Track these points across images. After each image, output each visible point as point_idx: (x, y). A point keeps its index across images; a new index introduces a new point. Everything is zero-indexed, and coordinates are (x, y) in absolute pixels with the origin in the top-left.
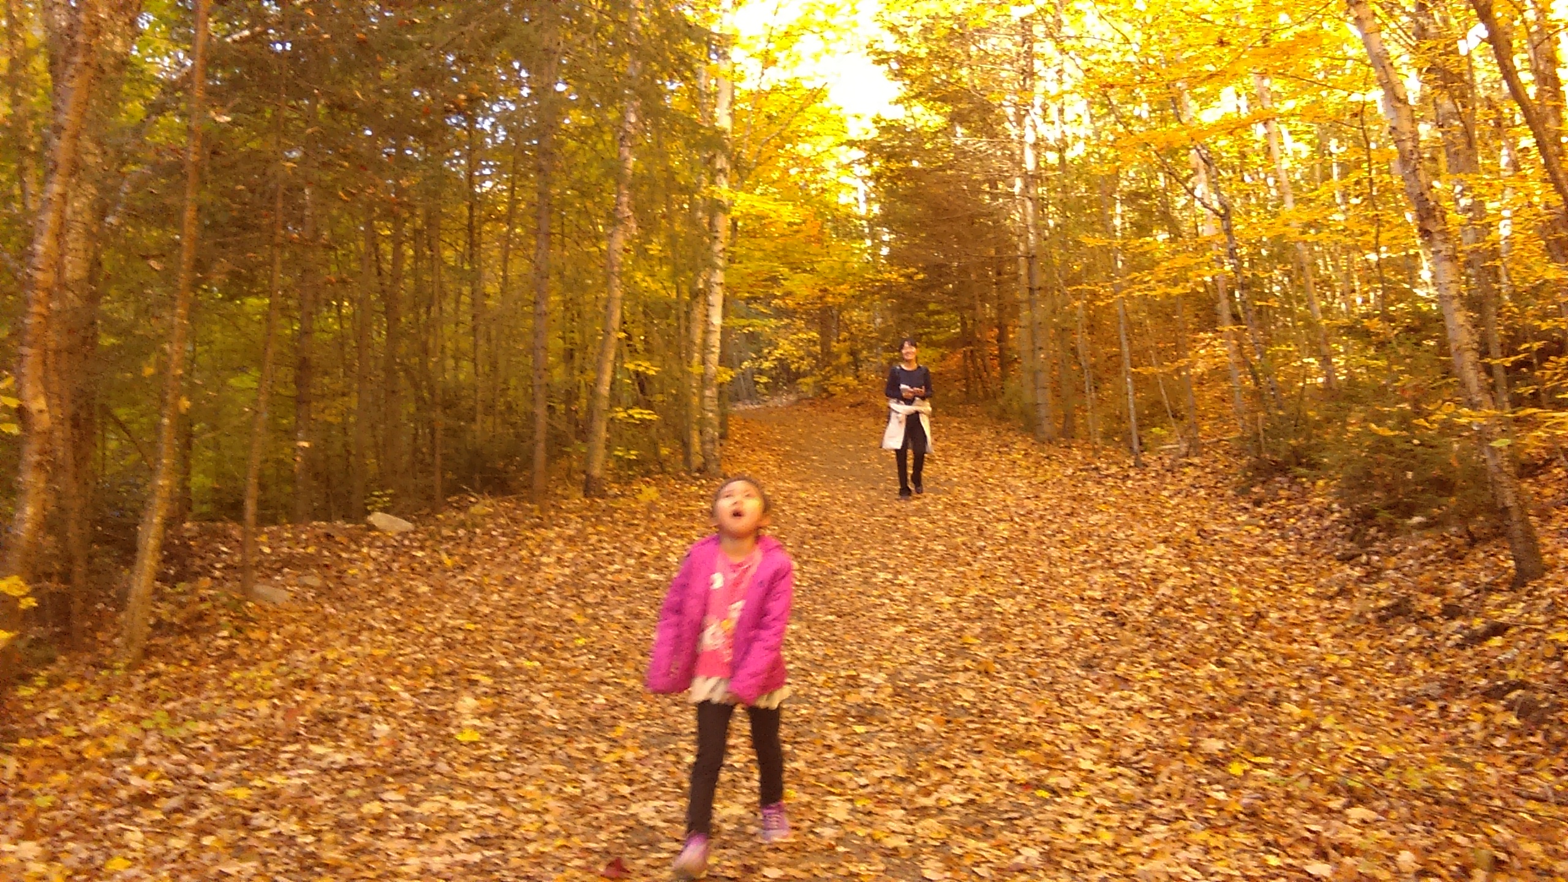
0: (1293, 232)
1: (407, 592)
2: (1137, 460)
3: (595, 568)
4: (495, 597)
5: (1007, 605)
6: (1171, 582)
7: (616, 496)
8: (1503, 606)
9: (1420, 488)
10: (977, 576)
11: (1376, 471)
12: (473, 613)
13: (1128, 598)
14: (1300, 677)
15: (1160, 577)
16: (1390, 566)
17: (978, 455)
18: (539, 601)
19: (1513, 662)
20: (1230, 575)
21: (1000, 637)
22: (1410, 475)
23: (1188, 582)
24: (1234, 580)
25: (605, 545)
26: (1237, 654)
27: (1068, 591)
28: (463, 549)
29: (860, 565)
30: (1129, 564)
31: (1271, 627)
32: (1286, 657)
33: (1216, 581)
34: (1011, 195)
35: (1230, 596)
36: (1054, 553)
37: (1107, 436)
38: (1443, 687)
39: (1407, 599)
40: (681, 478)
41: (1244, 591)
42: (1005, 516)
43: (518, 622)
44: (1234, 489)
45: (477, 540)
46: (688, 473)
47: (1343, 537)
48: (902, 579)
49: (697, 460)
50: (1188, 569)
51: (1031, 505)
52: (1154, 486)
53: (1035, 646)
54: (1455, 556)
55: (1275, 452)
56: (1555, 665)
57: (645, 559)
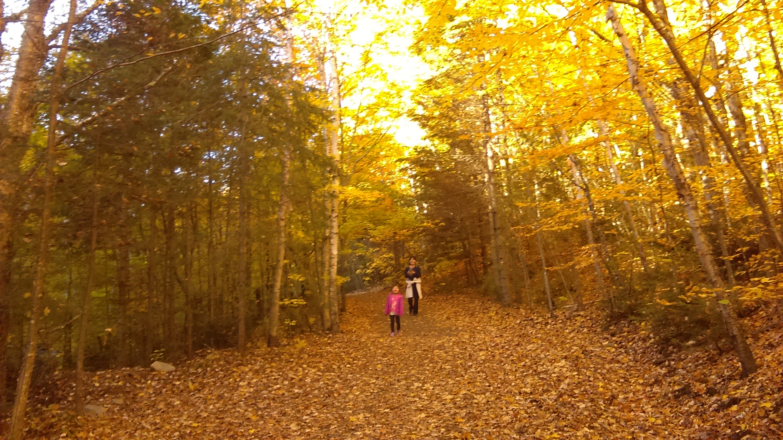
0: (621, 197)
1: (169, 405)
2: (552, 314)
3: (266, 386)
4: (211, 407)
5: (480, 399)
6: (567, 381)
7: (285, 346)
8: (737, 388)
9: (692, 325)
10: (466, 383)
11: (670, 317)
12: (198, 416)
13: (544, 391)
14: (633, 433)
15: (562, 378)
16: (681, 367)
17: (472, 315)
18: (234, 408)
19: (743, 420)
20: (598, 376)
21: (475, 418)
22: (686, 318)
23: (576, 380)
24: (601, 378)
25: (274, 373)
26: (600, 421)
27: (513, 389)
28: (200, 379)
29: (406, 379)
30: (546, 372)
31: (620, 403)
32: (627, 421)
33: (591, 379)
34: (484, 182)
35: (598, 386)
36: (507, 367)
37: (538, 302)
38: (709, 434)
39: (688, 386)
40: (319, 334)
41: (606, 384)
42: (484, 347)
43: (222, 421)
44: (601, 328)
45: (208, 374)
46: (323, 331)
47: (656, 352)
48: (426, 386)
49: (328, 324)
50: (576, 373)
51: (498, 340)
52: (561, 328)
53: (494, 422)
54: (712, 361)
55: (620, 308)
56: (765, 421)
57: (293, 381)
